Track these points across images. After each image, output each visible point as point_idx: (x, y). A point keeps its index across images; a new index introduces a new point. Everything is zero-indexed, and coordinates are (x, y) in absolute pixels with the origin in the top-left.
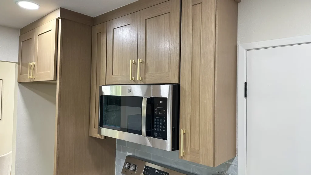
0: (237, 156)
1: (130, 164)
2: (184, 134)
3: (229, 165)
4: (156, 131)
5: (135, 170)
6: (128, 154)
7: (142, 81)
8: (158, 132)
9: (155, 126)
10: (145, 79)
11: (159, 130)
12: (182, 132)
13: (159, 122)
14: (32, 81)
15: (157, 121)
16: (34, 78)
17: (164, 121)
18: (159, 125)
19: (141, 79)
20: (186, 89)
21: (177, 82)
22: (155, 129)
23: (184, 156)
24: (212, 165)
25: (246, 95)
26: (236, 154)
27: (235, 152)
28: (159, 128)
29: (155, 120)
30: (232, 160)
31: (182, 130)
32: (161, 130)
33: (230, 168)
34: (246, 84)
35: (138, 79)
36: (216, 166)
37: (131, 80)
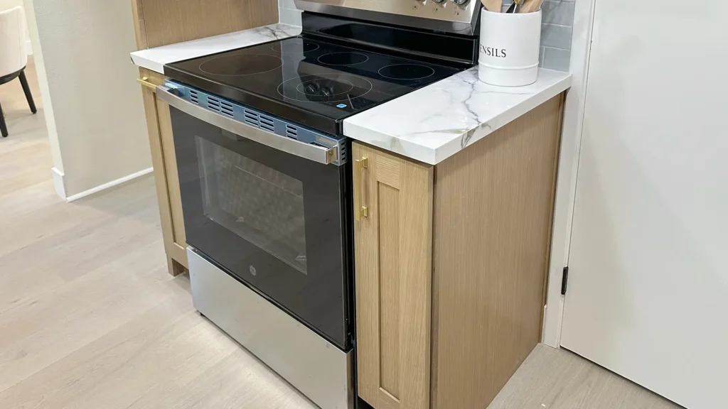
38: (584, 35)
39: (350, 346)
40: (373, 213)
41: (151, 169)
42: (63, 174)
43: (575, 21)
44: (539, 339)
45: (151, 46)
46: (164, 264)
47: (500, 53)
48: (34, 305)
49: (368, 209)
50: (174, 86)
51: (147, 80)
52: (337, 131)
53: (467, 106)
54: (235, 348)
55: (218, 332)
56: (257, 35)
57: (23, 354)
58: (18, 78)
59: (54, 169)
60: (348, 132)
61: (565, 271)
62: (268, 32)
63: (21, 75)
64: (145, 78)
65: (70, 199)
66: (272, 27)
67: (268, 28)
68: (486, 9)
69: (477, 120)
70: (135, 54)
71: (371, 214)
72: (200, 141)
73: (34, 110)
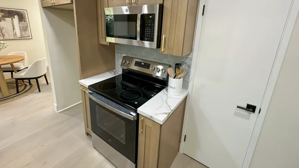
0: (192, 52)
1: (126, 61)
2: (165, 38)
3: (187, 58)
4: (146, 37)
5: (129, 64)
6: (124, 55)
7: (136, 4)
8: (148, 37)
9: (146, 33)
10: (138, 2)
11: (149, 36)
12: (163, 37)
13: (149, 31)
14: (53, 5)
15: (147, 30)
16: (55, 2)
17: (152, 30)
18: (149, 33)
19: (134, 2)
20: (168, 8)
21: (162, 3)
22: (146, 36)
23: (163, 51)
24: (181, 56)
25: (203, 14)
26: (192, 51)
27: (191, 50)
28: (149, 35)
29: (146, 29)
30: (189, 55)
31: (164, 36)
32: (150, 36)
33: (187, 60)
34: (204, 6)
35: (133, 2)
36: (183, 56)
37: (127, 2)
38: (192, 82)
39: (136, 162)
40: (144, 132)
41: (81, 101)
42: (56, 105)
43: (190, 79)
44: (178, 151)
45: (84, 78)
46: (84, 132)
47: (173, 88)
48: (49, 146)
49: (143, 131)
50: (91, 92)
51: (82, 88)
52: (136, 111)
53: (167, 103)
54: (104, 158)
55: (99, 153)
56: (110, 74)
57: (46, 163)
58: (44, 76)
59: (54, 104)
60: (138, 112)
61: (185, 136)
62: (113, 73)
63: (45, 75)
64: (82, 87)
65: (58, 112)
66: (114, 70)
67: (113, 71)
68: (170, 77)
69: (170, 109)
70: (80, 81)
71: (143, 132)
72: (97, 106)
73: (48, 84)
